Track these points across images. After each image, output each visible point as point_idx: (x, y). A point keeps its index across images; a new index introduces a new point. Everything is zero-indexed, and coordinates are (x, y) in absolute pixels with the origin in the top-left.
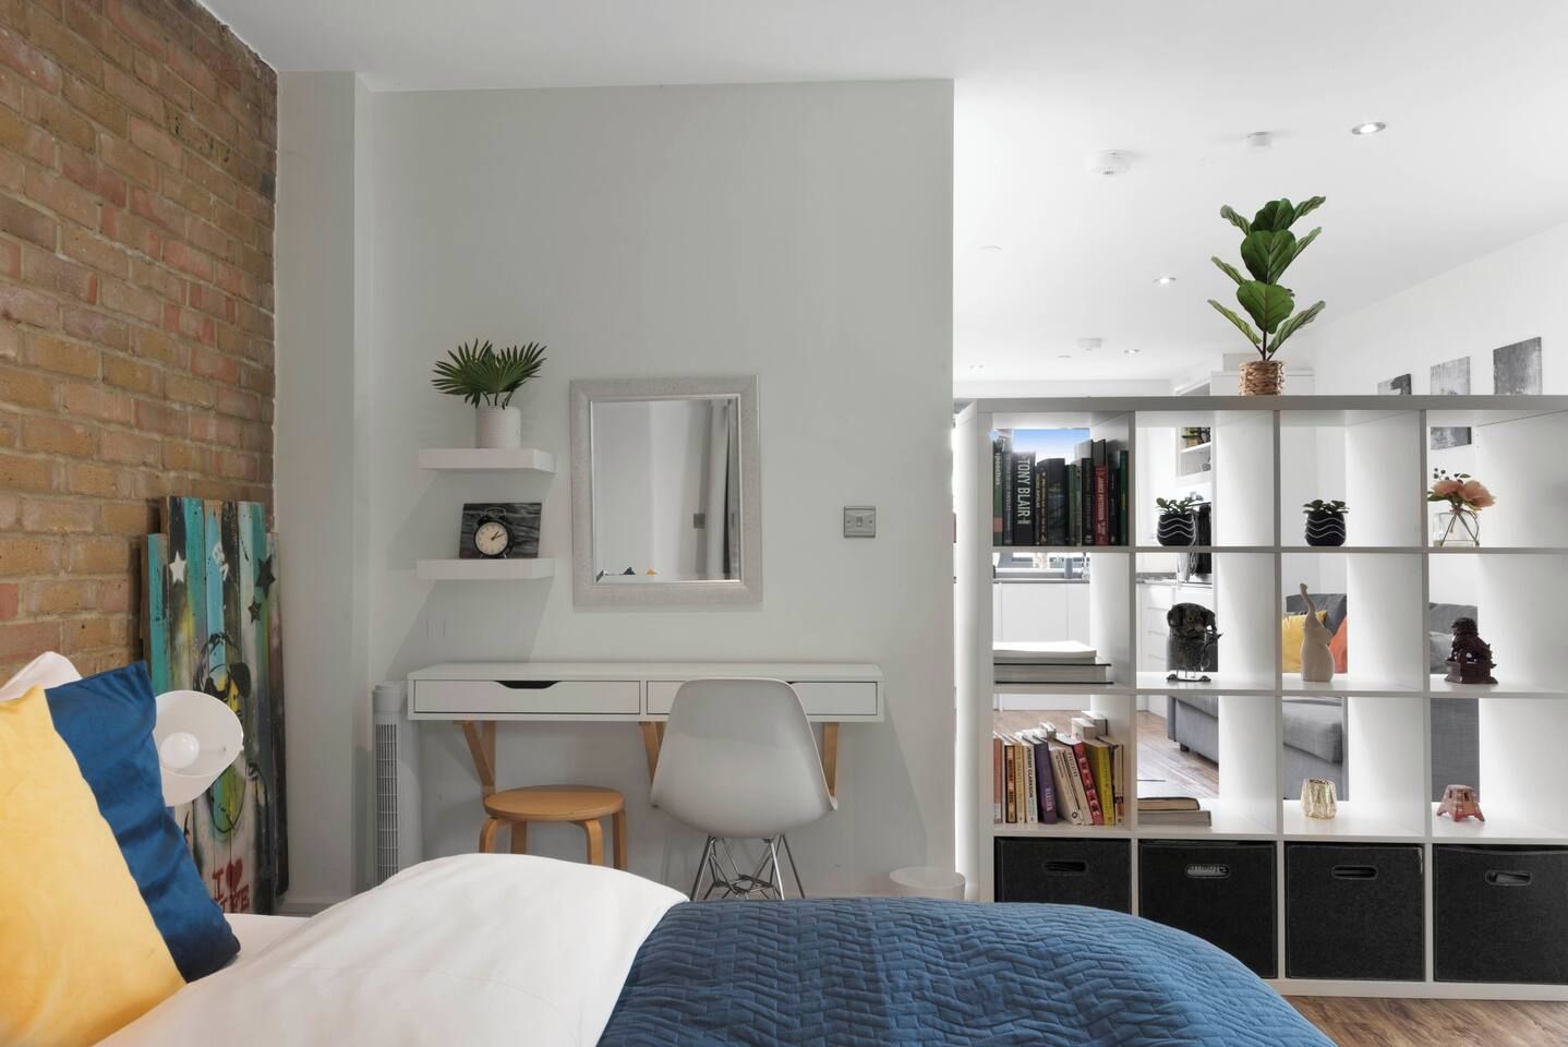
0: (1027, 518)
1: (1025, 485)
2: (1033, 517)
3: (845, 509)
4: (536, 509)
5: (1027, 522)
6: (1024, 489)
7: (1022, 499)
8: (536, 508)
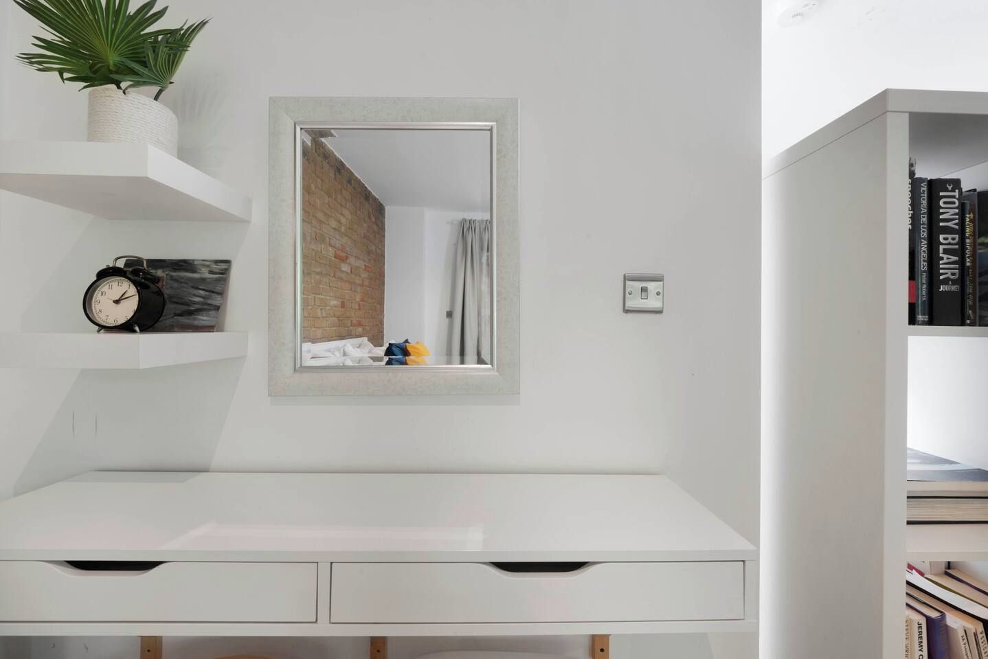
0: (954, 282)
1: (948, 230)
2: (961, 281)
3: (626, 278)
4: (223, 269)
5: (955, 288)
6: (950, 236)
7: (945, 251)
8: (223, 266)
